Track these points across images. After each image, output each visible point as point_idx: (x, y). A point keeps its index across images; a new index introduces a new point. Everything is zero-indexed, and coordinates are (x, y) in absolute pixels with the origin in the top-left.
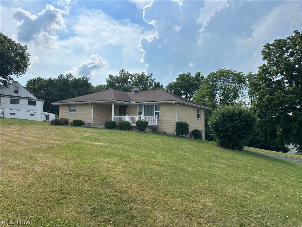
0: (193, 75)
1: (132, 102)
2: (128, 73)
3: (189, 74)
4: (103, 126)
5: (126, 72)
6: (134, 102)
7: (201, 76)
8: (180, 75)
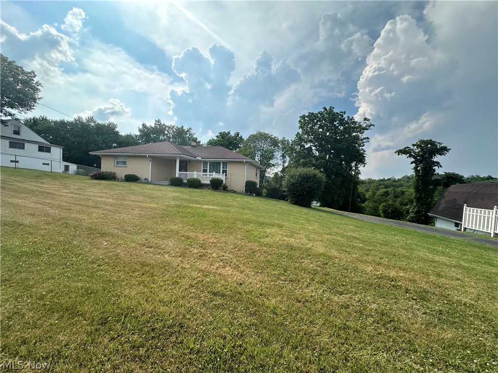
0: (232, 134)
1: (197, 158)
2: (164, 125)
3: (229, 133)
4: (168, 182)
5: (163, 124)
6: (200, 158)
7: (240, 136)
8: (220, 133)
